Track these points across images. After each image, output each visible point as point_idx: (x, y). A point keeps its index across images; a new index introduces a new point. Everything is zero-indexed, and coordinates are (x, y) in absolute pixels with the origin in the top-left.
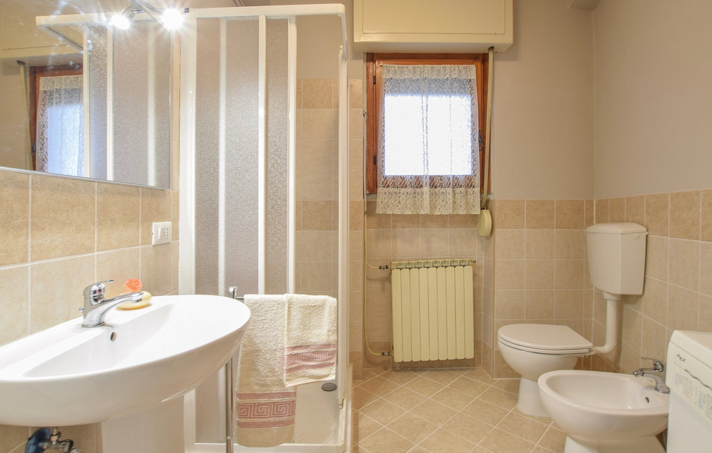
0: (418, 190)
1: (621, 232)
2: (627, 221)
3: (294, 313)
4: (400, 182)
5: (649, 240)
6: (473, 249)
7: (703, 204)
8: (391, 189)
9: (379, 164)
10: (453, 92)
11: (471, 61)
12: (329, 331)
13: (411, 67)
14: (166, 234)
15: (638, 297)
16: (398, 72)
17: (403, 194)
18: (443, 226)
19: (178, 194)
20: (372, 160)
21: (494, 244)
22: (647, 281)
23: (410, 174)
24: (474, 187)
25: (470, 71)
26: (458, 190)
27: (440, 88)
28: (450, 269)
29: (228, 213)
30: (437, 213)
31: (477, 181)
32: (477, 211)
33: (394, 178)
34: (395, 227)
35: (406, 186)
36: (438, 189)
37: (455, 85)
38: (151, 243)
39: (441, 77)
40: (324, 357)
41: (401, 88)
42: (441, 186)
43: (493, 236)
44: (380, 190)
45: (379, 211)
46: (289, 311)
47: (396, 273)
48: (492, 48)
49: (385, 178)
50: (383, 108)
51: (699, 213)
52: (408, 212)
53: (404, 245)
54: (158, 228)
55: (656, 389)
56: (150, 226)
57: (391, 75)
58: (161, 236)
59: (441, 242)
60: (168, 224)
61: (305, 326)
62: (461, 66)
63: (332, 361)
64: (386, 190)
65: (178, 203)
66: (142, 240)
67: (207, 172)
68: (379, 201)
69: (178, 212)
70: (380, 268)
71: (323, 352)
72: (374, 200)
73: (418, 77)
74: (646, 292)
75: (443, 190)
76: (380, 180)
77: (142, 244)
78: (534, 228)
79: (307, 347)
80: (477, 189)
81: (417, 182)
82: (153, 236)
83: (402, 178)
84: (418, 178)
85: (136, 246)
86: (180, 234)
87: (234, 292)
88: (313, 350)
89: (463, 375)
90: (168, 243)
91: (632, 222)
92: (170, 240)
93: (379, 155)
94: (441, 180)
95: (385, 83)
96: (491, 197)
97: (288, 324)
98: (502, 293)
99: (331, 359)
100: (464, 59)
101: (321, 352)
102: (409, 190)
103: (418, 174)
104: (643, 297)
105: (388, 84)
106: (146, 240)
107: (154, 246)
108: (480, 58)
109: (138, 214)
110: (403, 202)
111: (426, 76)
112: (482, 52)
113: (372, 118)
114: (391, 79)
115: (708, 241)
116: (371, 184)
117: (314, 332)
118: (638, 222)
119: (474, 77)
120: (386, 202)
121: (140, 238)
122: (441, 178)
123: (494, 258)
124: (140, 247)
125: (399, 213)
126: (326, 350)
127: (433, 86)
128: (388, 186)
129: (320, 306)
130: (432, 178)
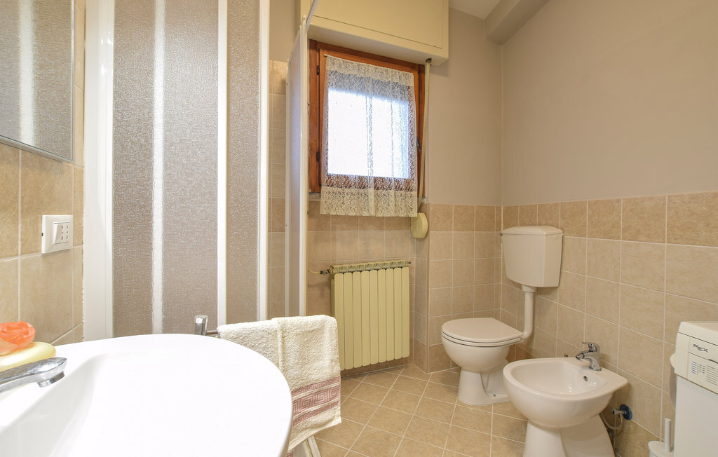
0: (361, 191)
1: (545, 233)
2: (540, 225)
3: (289, 344)
4: (344, 182)
5: (565, 240)
6: (407, 251)
7: (623, 211)
8: (335, 189)
9: (323, 161)
10: (394, 96)
11: (409, 69)
12: (332, 361)
13: (355, 63)
14: (64, 235)
15: (553, 289)
16: (343, 66)
17: (347, 194)
18: (380, 228)
19: (82, 171)
20: (314, 156)
21: (429, 245)
22: (563, 275)
23: (354, 174)
24: (411, 190)
25: (410, 79)
26: (399, 193)
27: (381, 89)
28: (390, 271)
29: (167, 204)
30: (379, 216)
31: (415, 185)
32: (414, 214)
33: (338, 176)
34: (334, 229)
35: (350, 186)
36: (380, 191)
37: (396, 89)
38: (39, 251)
39: (384, 79)
40: (328, 396)
41: (347, 84)
42: (383, 188)
43: (427, 238)
44: (324, 188)
45: (323, 211)
46: (283, 342)
47: (338, 277)
48: (429, 60)
49: (330, 176)
50: (327, 101)
51: (620, 218)
52: (352, 213)
53: (343, 248)
54: (52, 225)
55: (590, 368)
56: (37, 222)
57: (336, 68)
58: (57, 239)
59: (378, 244)
60: (66, 218)
61: (304, 361)
62: (401, 72)
63: (335, 400)
64: (330, 189)
65: (82, 186)
66: (22, 246)
67: (133, 143)
68: (323, 200)
69: (82, 201)
70: (322, 273)
71: (326, 390)
72: (318, 200)
73: (362, 75)
74: (562, 284)
75: (385, 192)
76: (324, 180)
77: (22, 254)
78: (460, 231)
79: (307, 387)
80: (415, 193)
81: (362, 183)
82: (44, 238)
83: (346, 177)
84: (361, 178)
85: (11, 256)
86: (84, 236)
87: (203, 325)
88: (316, 390)
89: (400, 374)
90: (67, 251)
91: (546, 225)
92: (70, 246)
93: (323, 151)
94: (383, 182)
95: (330, 75)
96: (425, 201)
97: (284, 361)
98: (435, 291)
99: (334, 397)
100: (403, 66)
101: (324, 391)
102: (354, 190)
103: (362, 175)
104: (558, 289)
105: (332, 76)
106: (31, 246)
107: (45, 256)
108: (417, 68)
109: (16, 197)
110: (347, 203)
111: (370, 75)
112: (419, 63)
113: (314, 111)
114: (336, 72)
115: (630, 240)
116: (314, 182)
117: (315, 365)
118: (552, 225)
119: (412, 84)
120: (331, 202)
121: (20, 242)
122: (383, 179)
123: (428, 259)
124: (19, 258)
125: (343, 214)
126: (330, 386)
127: (376, 87)
128: (332, 186)
129: (319, 330)
130: (376, 179)
